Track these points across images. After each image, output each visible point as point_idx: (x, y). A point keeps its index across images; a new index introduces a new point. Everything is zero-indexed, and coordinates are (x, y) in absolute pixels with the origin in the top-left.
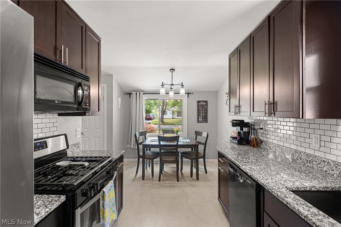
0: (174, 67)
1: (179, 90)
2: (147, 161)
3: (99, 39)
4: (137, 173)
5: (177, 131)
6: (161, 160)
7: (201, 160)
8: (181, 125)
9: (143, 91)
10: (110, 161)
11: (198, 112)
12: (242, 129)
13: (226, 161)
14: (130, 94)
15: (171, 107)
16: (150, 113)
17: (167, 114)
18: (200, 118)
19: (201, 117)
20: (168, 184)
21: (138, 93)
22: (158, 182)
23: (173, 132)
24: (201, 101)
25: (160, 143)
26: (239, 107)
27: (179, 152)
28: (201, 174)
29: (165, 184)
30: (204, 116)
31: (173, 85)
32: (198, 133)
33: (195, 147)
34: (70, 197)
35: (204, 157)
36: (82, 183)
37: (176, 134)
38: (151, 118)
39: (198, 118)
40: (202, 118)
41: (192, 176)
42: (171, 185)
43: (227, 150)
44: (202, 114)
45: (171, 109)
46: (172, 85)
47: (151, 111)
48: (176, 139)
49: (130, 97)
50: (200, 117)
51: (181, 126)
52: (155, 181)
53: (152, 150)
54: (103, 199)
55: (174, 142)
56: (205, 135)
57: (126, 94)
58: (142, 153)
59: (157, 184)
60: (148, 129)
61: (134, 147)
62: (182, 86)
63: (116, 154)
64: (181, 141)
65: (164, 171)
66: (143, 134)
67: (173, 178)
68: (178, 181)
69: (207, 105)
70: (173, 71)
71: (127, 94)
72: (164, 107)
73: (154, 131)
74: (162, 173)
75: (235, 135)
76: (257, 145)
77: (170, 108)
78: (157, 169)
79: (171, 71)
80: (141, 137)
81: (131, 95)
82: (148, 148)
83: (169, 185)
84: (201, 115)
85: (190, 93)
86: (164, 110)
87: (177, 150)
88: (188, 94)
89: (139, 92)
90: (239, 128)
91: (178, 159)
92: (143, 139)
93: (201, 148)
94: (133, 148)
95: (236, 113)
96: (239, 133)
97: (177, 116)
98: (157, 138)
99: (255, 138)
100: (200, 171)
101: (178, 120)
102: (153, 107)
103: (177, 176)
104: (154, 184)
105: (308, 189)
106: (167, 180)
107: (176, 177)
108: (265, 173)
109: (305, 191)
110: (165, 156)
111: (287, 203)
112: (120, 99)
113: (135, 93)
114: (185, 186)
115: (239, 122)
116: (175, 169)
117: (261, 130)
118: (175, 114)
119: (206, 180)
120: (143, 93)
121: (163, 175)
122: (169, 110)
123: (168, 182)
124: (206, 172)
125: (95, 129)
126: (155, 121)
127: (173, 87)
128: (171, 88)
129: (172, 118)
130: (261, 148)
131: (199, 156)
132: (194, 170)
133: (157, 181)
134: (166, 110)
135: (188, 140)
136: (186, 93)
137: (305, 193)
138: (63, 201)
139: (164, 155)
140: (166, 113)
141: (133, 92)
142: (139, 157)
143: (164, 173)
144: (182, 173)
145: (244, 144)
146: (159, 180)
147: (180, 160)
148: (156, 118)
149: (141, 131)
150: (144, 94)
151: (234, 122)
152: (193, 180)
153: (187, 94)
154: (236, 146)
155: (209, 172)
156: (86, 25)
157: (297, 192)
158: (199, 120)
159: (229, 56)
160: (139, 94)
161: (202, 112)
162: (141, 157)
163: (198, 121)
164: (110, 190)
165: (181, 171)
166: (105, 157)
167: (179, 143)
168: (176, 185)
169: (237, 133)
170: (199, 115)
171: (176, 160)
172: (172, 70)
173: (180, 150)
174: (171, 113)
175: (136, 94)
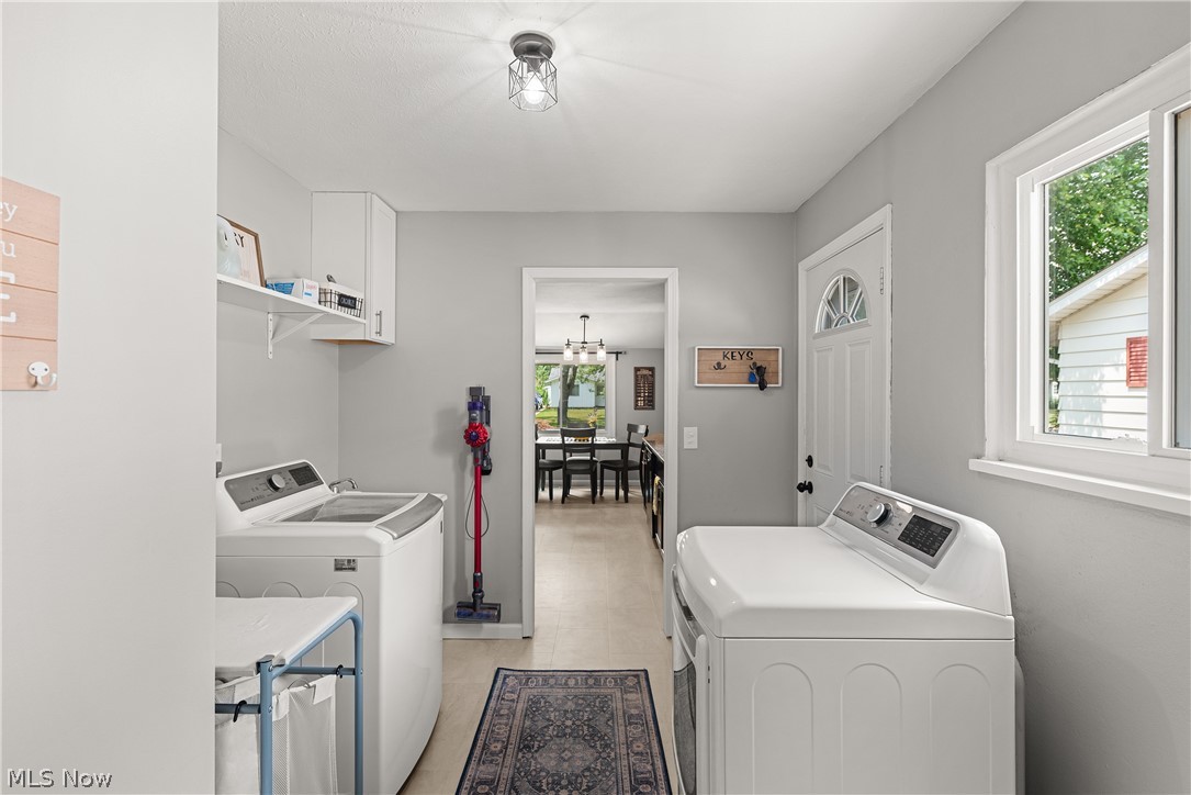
0: (586, 313)
1: (596, 349)
6: (565, 473)
11: (637, 389)
17: (578, 395)
18: (641, 400)
20: (577, 509)
22: (561, 505)
24: (642, 368)
25: (563, 440)
27: (597, 461)
29: (573, 506)
30: (648, 396)
32: (632, 428)
33: (621, 448)
35: (640, 468)
37: (591, 426)
39: (637, 401)
40: (644, 400)
41: (617, 498)
44: (645, 393)
45: (591, 377)
46: (585, 342)
52: (555, 505)
55: (587, 438)
56: (642, 430)
62: (602, 345)
64: (601, 438)
67: (586, 503)
68: (595, 505)
69: (653, 376)
70: (586, 320)
72: (571, 372)
74: (567, 497)
77: (589, 374)
79: (583, 320)
83: (580, 506)
84: (642, 395)
85: (620, 353)
86: (569, 380)
88: (617, 353)
98: (559, 434)
103: (594, 501)
106: (577, 506)
107: (592, 503)
110: (571, 464)
121: (569, 500)
122: (586, 379)
126: (542, 416)
127: (585, 345)
128: (583, 347)
131: (630, 465)
133: (558, 506)
134: (577, 382)
135: (613, 440)
140: (575, 389)
143: (570, 497)
144: (602, 495)
152: (620, 505)
153: (614, 355)
158: (636, 405)
161: (645, 389)
165: (601, 491)
167: (596, 442)
170: (637, 394)
171: (591, 469)
172: (585, 317)
173: (599, 455)
174: (593, 388)
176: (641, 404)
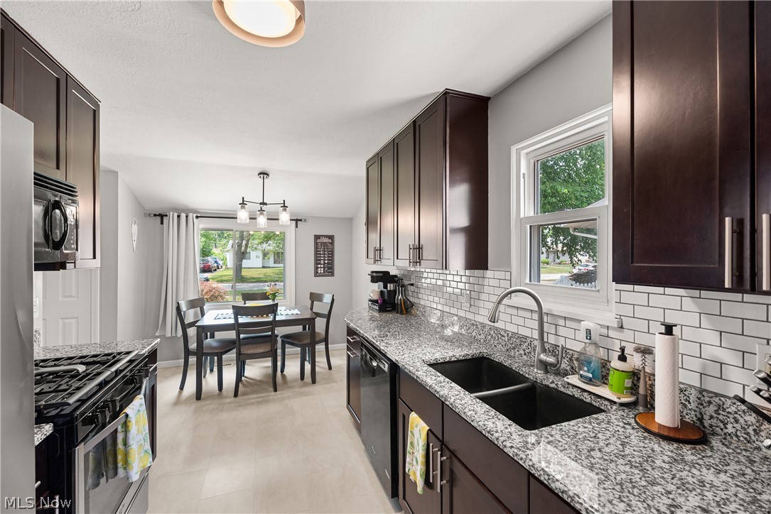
0: (266, 169)
1: (278, 213)
2: (206, 359)
3: (96, 103)
4: (182, 388)
5: (274, 296)
6: (239, 354)
7: (320, 348)
8: (282, 282)
9: (194, 211)
10: (131, 361)
11: (317, 257)
12: (385, 287)
13: (358, 339)
14: (162, 216)
15: (261, 243)
16: (208, 256)
17: (250, 259)
18: (321, 268)
19: (322, 266)
20: (253, 399)
21: (183, 216)
22: (233, 399)
23: (264, 296)
24: (322, 236)
25: (236, 319)
26: (380, 250)
27: (278, 336)
28: (320, 372)
29: (249, 399)
30: (328, 263)
31: (266, 204)
32: (315, 297)
33: (308, 323)
34: (63, 424)
35: (326, 340)
36: (80, 403)
37: (271, 301)
38: (209, 268)
39: (316, 268)
40: (324, 268)
41: (302, 377)
42: (260, 399)
43: (360, 321)
44: (324, 260)
45: (259, 247)
46: (263, 203)
47: (210, 252)
48: (273, 309)
49: (162, 223)
50: (319, 266)
51: (282, 284)
52: (226, 397)
53: (219, 335)
54: (123, 430)
55: (267, 315)
56: (327, 299)
57: (152, 215)
58: (195, 344)
59: (231, 403)
60: (206, 293)
61: (174, 335)
62: (284, 207)
63: (141, 346)
64: (283, 313)
65: (246, 377)
66: (197, 304)
67: (265, 386)
68: (275, 390)
69: (332, 243)
70: (265, 176)
71: (155, 215)
72: (244, 242)
73: (221, 296)
74: (241, 380)
75: (376, 297)
76: (406, 310)
77: (258, 245)
78: (230, 375)
79: (262, 176)
80: (191, 312)
81: (165, 218)
82: (209, 333)
83: (257, 400)
84: (322, 262)
85: (301, 220)
86: (243, 248)
87: (273, 331)
88: (297, 220)
89: (183, 213)
90: (381, 284)
91: (276, 349)
92: (196, 314)
93: (320, 324)
94: (170, 336)
95: (375, 261)
96: (382, 292)
97: (274, 263)
98: (231, 311)
99: (404, 300)
100: (319, 367)
101: (276, 270)
102: (215, 241)
103: (274, 382)
104: (225, 404)
105: (448, 359)
106: (253, 393)
107: (271, 385)
108: (404, 347)
109: (445, 363)
110: (247, 346)
111: (417, 377)
112: (135, 228)
113: (176, 215)
114: (289, 398)
115: (382, 274)
116: (270, 371)
117: (412, 287)
118: (269, 258)
119: (329, 380)
120: (195, 215)
121: (244, 384)
122: (256, 248)
123: (255, 396)
124: (330, 368)
125: (66, 299)
126: (221, 274)
127: (264, 207)
128: (261, 210)
129: (263, 267)
130: (411, 314)
131: (317, 339)
132: (308, 366)
133: (229, 397)
134: (248, 250)
135: (296, 311)
136: (291, 220)
137: (444, 365)
138: (48, 434)
139: (246, 344)
140: (247, 255)
141: (171, 213)
142: (188, 353)
143: (246, 381)
144: (283, 376)
145: (389, 311)
146: (236, 395)
147: (279, 351)
148: (224, 267)
149: (192, 298)
150: (197, 217)
151: (374, 274)
152: (306, 385)
153: (294, 222)
154: (377, 314)
155: (335, 367)
156: (67, 75)
157: (436, 365)
158: (317, 272)
159: (367, 162)
160: (187, 216)
161: (324, 257)
162: (193, 353)
163: (316, 274)
164: (139, 411)
165: (282, 371)
166: (119, 354)
167: (278, 318)
168: (270, 398)
169: (379, 293)
170: (317, 262)
171: (271, 351)
172: (264, 174)
173: (280, 331)
174: (260, 255)
175: (179, 216)
176: (321, 271)
